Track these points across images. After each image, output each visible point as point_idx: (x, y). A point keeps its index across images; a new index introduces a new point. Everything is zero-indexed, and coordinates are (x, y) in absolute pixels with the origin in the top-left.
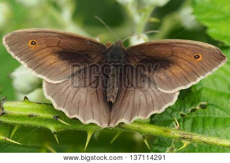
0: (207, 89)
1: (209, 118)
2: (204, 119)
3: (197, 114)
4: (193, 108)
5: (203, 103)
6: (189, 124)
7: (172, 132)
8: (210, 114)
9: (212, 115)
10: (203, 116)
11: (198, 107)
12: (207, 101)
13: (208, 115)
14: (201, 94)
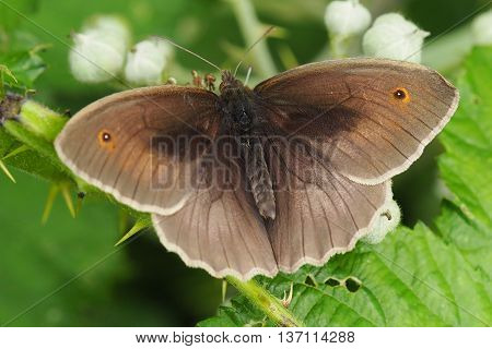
0: (377, 260)
1: (349, 310)
2: (340, 308)
3: (334, 293)
4: (334, 278)
5: (355, 279)
6: (311, 302)
7: (273, 305)
8: (354, 305)
9: (357, 309)
10: (343, 301)
11: (342, 282)
12: (363, 281)
13: (350, 305)
14: (361, 262)
